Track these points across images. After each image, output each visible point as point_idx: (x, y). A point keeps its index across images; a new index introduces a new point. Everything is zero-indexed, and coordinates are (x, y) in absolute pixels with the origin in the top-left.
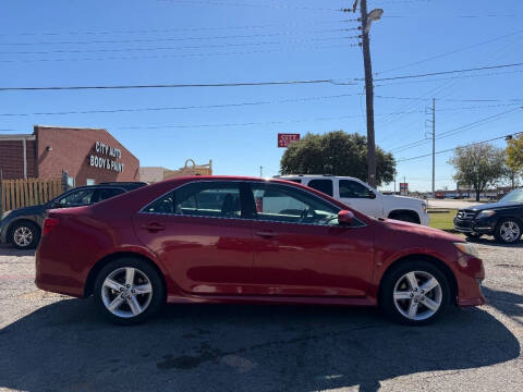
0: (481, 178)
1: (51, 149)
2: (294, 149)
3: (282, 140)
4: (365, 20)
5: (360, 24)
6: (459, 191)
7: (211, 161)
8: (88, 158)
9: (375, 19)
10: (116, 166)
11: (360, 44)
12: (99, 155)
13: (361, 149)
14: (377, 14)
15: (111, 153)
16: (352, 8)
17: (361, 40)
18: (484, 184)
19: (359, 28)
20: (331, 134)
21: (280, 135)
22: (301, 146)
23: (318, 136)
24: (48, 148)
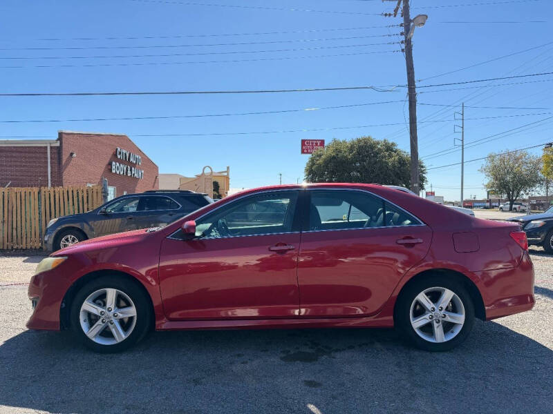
0: (515, 186)
1: (75, 155)
2: (320, 156)
3: (306, 146)
4: (408, 26)
5: (402, 29)
6: (489, 201)
7: (228, 168)
8: (110, 164)
9: (419, 25)
10: (136, 173)
11: (403, 50)
12: (121, 161)
13: (390, 156)
14: (420, 20)
15: (131, 160)
16: (393, 13)
17: (403, 46)
18: (518, 193)
19: (402, 34)
20: (359, 141)
21: (303, 141)
22: (327, 152)
23: (344, 142)
24: (72, 154)
